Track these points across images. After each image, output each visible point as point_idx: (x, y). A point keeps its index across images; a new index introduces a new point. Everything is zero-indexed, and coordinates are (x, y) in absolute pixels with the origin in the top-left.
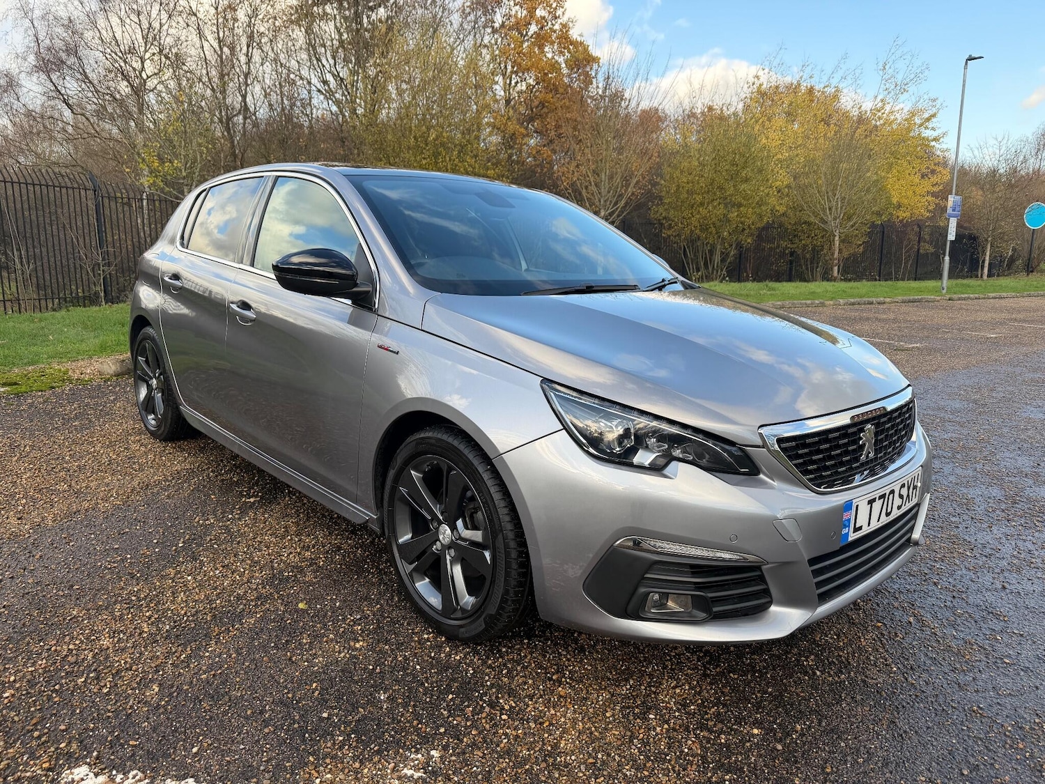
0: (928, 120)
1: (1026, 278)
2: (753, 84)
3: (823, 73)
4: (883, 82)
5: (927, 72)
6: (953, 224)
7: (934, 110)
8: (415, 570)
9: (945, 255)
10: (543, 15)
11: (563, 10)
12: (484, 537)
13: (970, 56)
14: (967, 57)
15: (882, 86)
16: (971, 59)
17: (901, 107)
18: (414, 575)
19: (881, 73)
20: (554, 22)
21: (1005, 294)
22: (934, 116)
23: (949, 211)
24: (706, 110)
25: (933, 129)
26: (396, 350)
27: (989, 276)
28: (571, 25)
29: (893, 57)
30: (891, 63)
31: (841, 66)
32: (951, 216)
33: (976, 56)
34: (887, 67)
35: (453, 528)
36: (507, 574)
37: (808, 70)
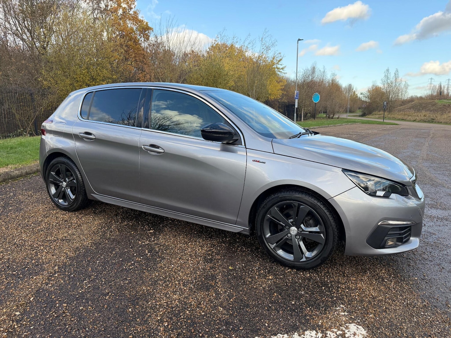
0: (279, 61)
1: (314, 121)
2: (215, 43)
3: (241, 41)
4: (262, 45)
5: (276, 43)
6: (297, 101)
7: (281, 58)
8: (276, 246)
9: (294, 113)
10: (125, 7)
11: (135, 5)
12: (319, 228)
13: (299, 39)
14: (298, 39)
15: (262, 47)
16: (299, 40)
17: (269, 55)
18: (276, 249)
19: (261, 42)
20: (130, 10)
21: (315, 127)
22: (281, 60)
23: (295, 97)
24: (191, 52)
25: (281, 65)
26: (264, 161)
27: (304, 120)
28: (138, 12)
29: (265, 36)
30: (264, 38)
31: (248, 38)
32: (296, 98)
33: (301, 39)
34: (263, 40)
35: (298, 227)
36: (334, 241)
37: (235, 39)
